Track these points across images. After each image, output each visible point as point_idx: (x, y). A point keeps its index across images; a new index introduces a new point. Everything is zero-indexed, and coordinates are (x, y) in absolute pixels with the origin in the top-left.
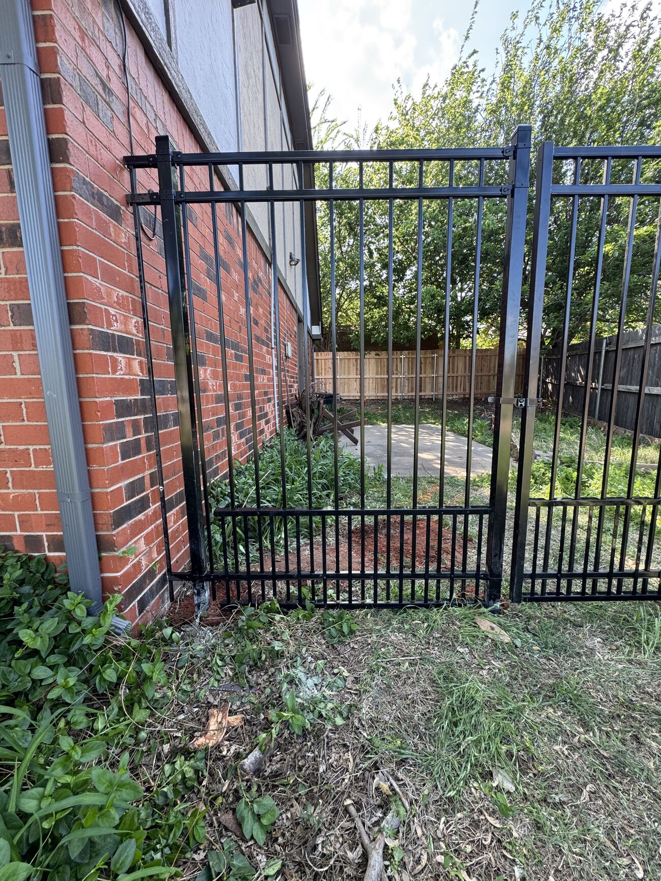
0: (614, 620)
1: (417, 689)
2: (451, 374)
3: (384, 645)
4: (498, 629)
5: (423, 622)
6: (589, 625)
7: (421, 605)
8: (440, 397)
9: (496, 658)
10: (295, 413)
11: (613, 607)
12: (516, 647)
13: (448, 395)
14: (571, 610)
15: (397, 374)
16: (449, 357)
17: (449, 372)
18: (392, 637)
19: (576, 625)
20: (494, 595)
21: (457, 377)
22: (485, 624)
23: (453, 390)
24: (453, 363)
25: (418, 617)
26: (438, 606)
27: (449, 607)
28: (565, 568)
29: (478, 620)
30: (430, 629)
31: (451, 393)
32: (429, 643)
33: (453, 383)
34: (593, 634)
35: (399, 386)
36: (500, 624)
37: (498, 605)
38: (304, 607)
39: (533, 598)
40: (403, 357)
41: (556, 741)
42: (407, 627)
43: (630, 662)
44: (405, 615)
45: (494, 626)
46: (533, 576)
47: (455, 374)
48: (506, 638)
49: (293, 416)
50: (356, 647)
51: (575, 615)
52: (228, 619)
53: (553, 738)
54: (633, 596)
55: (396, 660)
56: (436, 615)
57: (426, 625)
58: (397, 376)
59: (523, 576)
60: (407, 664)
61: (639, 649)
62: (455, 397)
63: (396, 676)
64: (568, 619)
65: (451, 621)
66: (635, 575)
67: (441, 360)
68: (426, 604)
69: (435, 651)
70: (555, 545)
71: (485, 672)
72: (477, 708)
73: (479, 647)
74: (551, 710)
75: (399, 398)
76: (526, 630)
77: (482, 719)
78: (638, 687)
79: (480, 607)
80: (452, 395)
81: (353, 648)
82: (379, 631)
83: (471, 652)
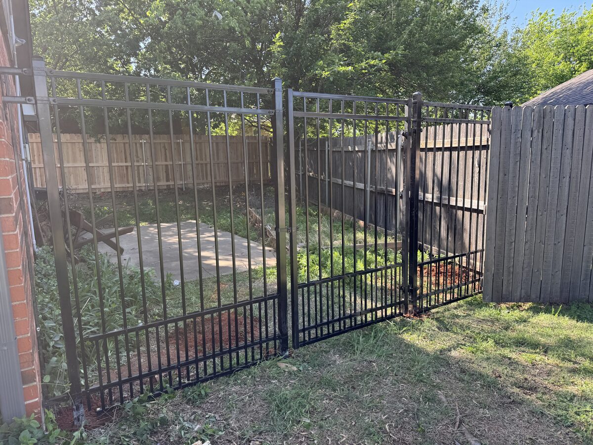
0: (344, 344)
1: (257, 406)
2: (199, 161)
3: (230, 395)
4: (289, 365)
5: (248, 376)
6: (333, 350)
7: (244, 368)
8: (191, 186)
9: (291, 380)
10: (44, 228)
11: (343, 337)
12: (301, 371)
13: (198, 184)
14: (323, 345)
15: (138, 161)
16: (196, 143)
17: (197, 159)
18: (233, 389)
19: (326, 352)
20: (284, 347)
21: (206, 164)
22: (282, 365)
23: (203, 179)
24: (201, 150)
25: (243, 375)
26: (254, 364)
27: (261, 362)
28: (319, 322)
29: (279, 364)
30: (254, 378)
31: (201, 181)
32: (255, 385)
33: (202, 171)
34: (335, 354)
35: (141, 175)
36: (291, 363)
37: (287, 353)
38: (166, 392)
39: (305, 343)
40: (143, 141)
41: (324, 400)
42: (239, 381)
43: (351, 361)
44: (236, 376)
45: (287, 365)
46: (304, 330)
47: (204, 162)
48: (295, 368)
49: (43, 231)
50: (213, 401)
51: (326, 347)
52: (113, 417)
53: (322, 400)
54: (351, 329)
55: (240, 398)
56: (255, 370)
57: (250, 377)
58: (138, 164)
59: (299, 331)
60: (247, 397)
61: (354, 354)
62: (206, 186)
63: (243, 405)
64: (323, 350)
65: (263, 370)
66: (350, 317)
67: (187, 145)
68: (247, 366)
69: (260, 387)
70: (312, 311)
71: (288, 387)
72: (288, 401)
73: (283, 377)
74: (320, 390)
75: (143, 188)
76: (304, 362)
77: (292, 404)
78: (354, 369)
79: (278, 356)
80: (203, 184)
81: (211, 403)
82: (224, 389)
83: (279, 381)
